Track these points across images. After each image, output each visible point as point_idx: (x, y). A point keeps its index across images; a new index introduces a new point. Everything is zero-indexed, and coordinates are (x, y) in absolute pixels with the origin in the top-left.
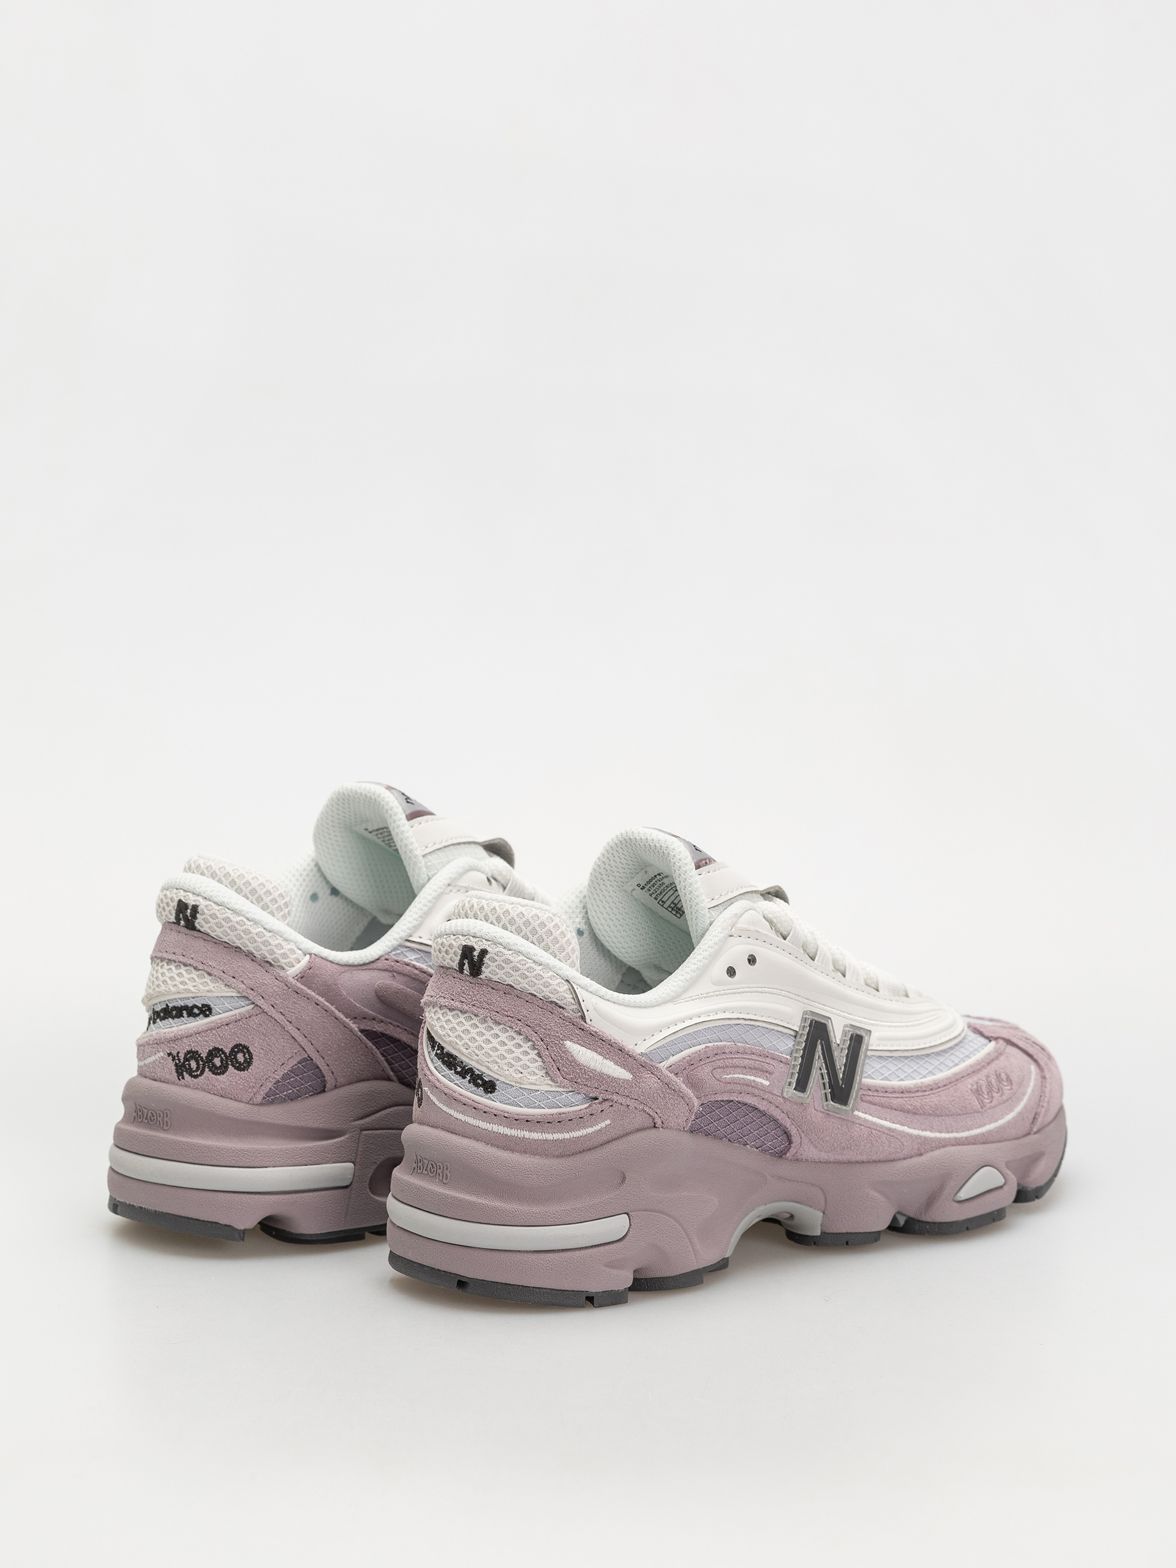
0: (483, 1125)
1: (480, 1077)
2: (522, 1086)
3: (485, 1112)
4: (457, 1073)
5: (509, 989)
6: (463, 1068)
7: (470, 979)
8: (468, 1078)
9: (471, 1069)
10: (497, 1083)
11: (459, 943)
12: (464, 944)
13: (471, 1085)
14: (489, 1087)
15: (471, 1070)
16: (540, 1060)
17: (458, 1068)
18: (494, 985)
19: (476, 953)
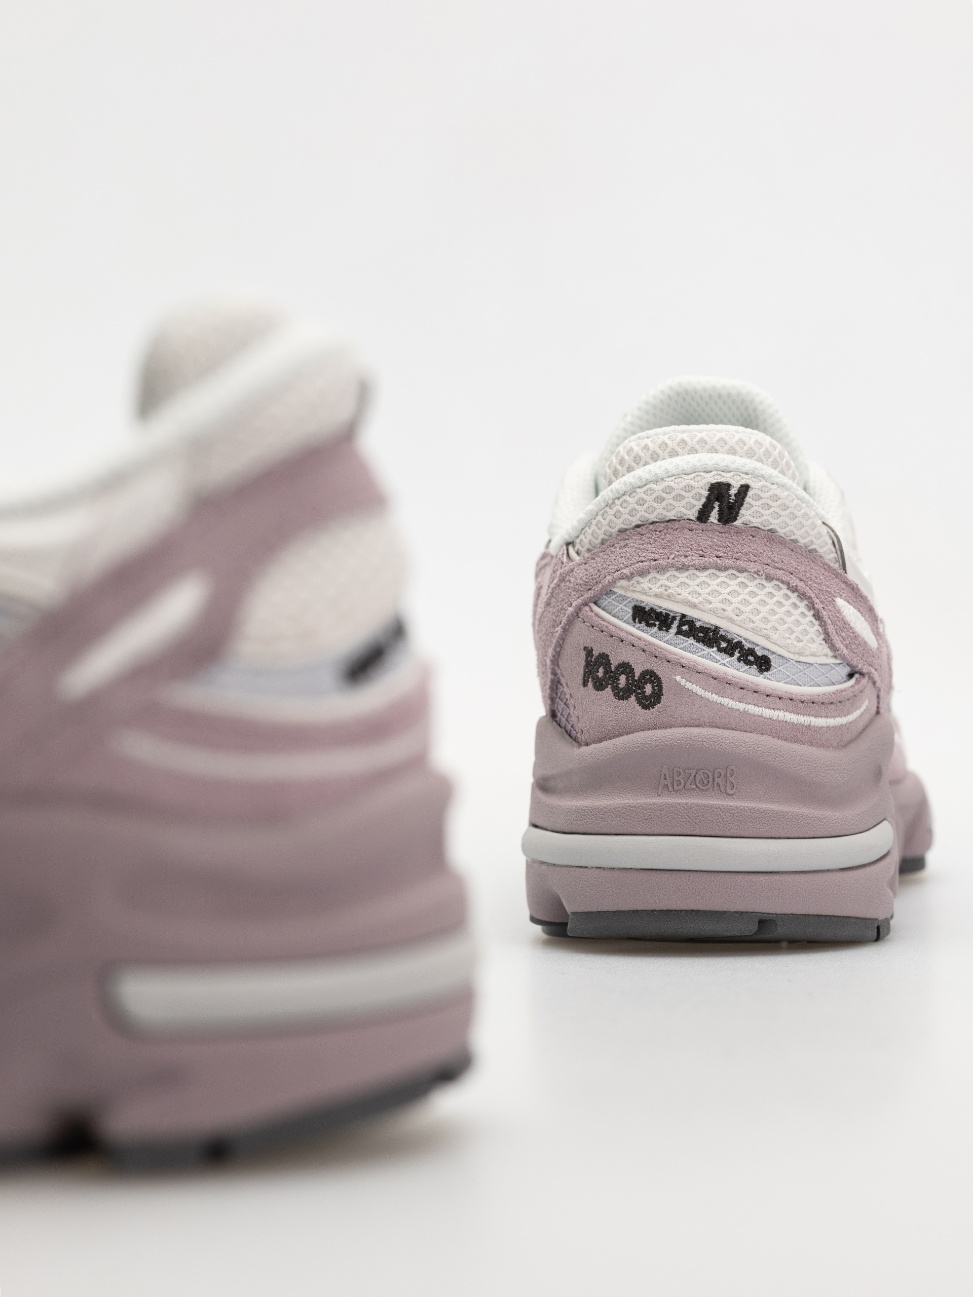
0: (767, 713)
1: (751, 652)
2: (802, 659)
3: (768, 696)
4: (720, 650)
5: (771, 536)
6: (729, 641)
7: (721, 528)
8: (737, 654)
9: (739, 643)
10: (771, 657)
11: (705, 481)
12: (713, 481)
13: (742, 663)
14: (764, 664)
15: (739, 645)
16: (816, 623)
17: (722, 643)
18: (754, 531)
19: (733, 491)
